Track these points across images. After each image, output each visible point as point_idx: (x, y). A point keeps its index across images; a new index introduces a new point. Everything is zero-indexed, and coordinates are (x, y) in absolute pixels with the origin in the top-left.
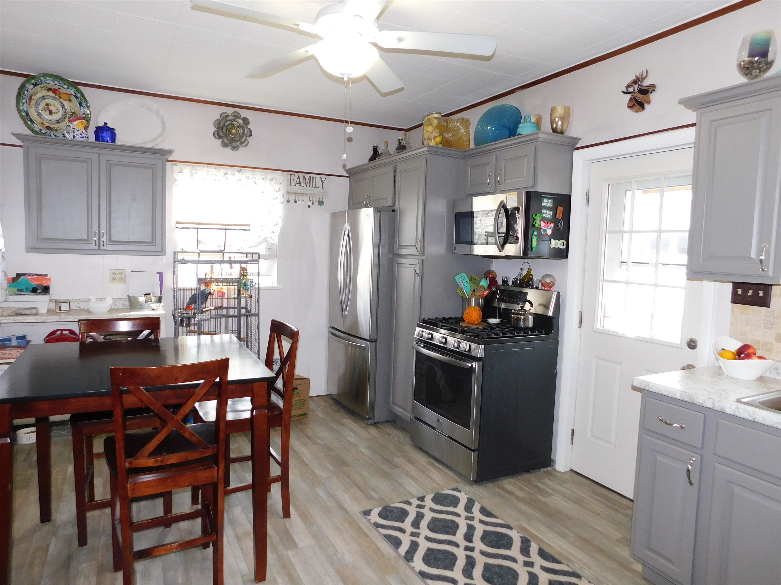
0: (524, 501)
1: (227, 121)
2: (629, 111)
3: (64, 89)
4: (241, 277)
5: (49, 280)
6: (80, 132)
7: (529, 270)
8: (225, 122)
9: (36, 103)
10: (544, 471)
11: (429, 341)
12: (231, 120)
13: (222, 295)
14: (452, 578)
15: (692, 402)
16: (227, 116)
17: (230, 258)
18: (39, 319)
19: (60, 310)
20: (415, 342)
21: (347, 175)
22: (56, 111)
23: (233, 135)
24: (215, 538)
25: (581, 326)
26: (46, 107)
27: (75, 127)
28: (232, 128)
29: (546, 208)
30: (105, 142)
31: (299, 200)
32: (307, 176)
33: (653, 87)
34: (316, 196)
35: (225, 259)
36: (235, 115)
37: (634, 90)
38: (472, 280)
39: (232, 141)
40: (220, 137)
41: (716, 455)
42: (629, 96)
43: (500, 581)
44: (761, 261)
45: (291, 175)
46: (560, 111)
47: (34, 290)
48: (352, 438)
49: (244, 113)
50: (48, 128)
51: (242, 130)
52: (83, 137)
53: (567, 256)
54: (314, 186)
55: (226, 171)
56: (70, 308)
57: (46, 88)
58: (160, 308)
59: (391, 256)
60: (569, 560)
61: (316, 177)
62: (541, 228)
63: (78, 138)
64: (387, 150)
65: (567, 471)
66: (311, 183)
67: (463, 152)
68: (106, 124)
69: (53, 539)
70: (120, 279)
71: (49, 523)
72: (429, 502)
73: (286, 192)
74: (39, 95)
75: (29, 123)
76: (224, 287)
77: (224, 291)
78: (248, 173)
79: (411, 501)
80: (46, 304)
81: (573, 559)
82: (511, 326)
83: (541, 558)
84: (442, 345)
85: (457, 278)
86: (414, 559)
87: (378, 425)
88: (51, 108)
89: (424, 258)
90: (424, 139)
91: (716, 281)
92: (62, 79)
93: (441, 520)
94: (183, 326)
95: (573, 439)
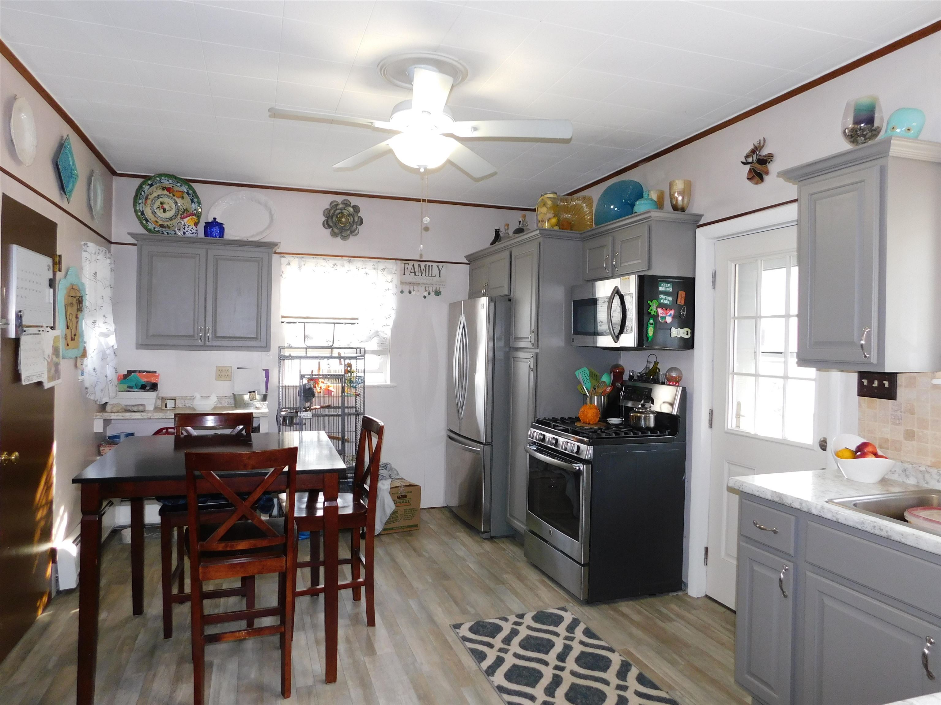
0: (637, 625)
1: (337, 210)
2: (748, 183)
3: (178, 187)
4: (345, 373)
5: (158, 377)
6: (190, 229)
7: (656, 363)
8: (335, 211)
9: (152, 202)
10: (673, 596)
11: (540, 442)
12: (341, 209)
13: (328, 392)
14: (531, 694)
15: (782, 503)
16: (337, 205)
17: (339, 354)
18: (145, 415)
19: (166, 407)
20: (528, 445)
21: (467, 262)
22: (170, 209)
23: (343, 224)
24: (283, 630)
25: (711, 426)
26: (161, 205)
27: (186, 224)
28: (341, 217)
29: (666, 293)
30: (213, 237)
31: (414, 290)
32: (423, 264)
33: (771, 156)
34: (432, 286)
35: (334, 355)
36: (345, 203)
37: (753, 160)
38: (593, 376)
39: (342, 230)
40: (330, 227)
41: (806, 561)
42: (748, 167)
43: (584, 701)
44: (862, 346)
45: (405, 264)
46: (679, 185)
47: (143, 388)
48: (461, 552)
49: (354, 201)
50: (161, 226)
51: (352, 218)
52: (193, 233)
53: (692, 347)
54: (430, 275)
55: (336, 262)
56: (175, 405)
57: (161, 187)
58: (264, 406)
59: (507, 350)
60: (671, 687)
61: (432, 266)
62: (658, 315)
63: (188, 234)
64: (507, 233)
65: (701, 597)
66: (427, 272)
67: (581, 234)
68: (215, 219)
69: (143, 630)
70: (227, 376)
71: (141, 616)
72: (528, 620)
73: (399, 283)
74: (155, 194)
75: (144, 222)
76: (330, 385)
77: (331, 389)
78: (359, 263)
79: (509, 617)
80: (153, 401)
81: (676, 687)
82: (631, 426)
83: (639, 683)
84: (553, 447)
85: (577, 373)
86: (496, 674)
87: (496, 540)
88: (165, 206)
89: (538, 351)
90: (538, 221)
91: (842, 371)
92: (176, 178)
93: (537, 638)
94: (286, 425)
95: (707, 559)
